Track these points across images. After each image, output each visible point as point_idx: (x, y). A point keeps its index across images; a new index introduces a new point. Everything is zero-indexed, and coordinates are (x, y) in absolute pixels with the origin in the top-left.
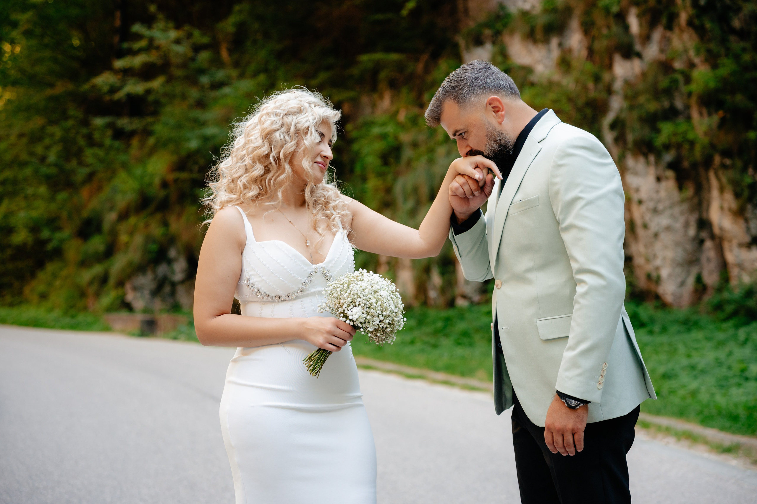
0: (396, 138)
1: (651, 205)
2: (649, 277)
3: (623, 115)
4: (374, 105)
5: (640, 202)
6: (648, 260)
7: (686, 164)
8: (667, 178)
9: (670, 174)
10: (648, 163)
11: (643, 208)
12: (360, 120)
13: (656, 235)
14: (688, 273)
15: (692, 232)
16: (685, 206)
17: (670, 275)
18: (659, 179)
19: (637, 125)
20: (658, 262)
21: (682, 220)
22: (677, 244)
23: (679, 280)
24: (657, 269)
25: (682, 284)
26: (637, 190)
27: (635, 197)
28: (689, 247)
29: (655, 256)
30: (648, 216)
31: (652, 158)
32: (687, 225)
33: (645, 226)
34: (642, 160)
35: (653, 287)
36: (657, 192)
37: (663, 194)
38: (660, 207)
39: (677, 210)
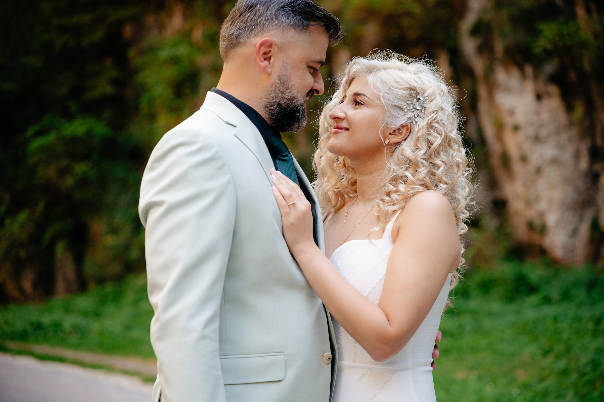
0: (191, 62)
1: (531, 131)
2: (531, 226)
3: (488, 17)
4: (162, 27)
5: (516, 128)
6: (529, 203)
7: (573, 76)
8: (549, 95)
9: (554, 90)
10: (524, 76)
11: (521, 136)
12: (145, 43)
13: (539, 171)
14: (581, 218)
15: (584, 164)
16: (574, 132)
17: (558, 223)
18: (539, 97)
19: (507, 28)
20: (542, 206)
21: (570, 150)
22: (566, 181)
23: (571, 227)
24: (541, 215)
25: (575, 232)
26: (512, 113)
27: (509, 121)
28: (581, 184)
29: (538, 198)
30: (527, 146)
31: (529, 70)
32: (577, 156)
33: (524, 159)
34: (515, 73)
35: (535, 238)
36: (538, 113)
37: (546, 116)
38: (543, 132)
39: (564, 137)
